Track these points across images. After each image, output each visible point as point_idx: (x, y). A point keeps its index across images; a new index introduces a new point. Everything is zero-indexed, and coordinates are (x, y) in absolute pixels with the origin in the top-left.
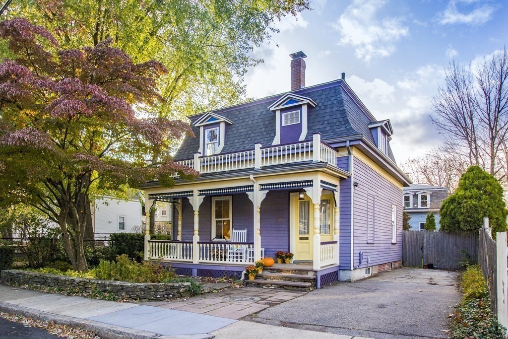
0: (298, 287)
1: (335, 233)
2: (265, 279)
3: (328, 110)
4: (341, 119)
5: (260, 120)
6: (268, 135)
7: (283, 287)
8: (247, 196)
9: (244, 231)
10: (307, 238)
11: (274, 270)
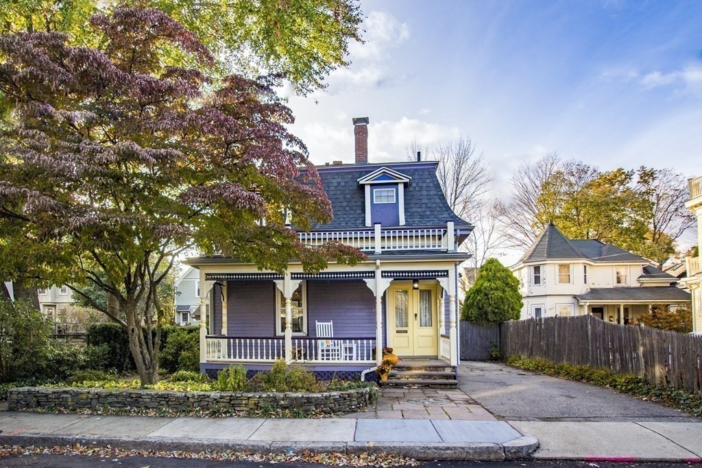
0: (446, 384)
1: (440, 326)
2: (399, 379)
3: (424, 193)
4: (441, 205)
5: (338, 192)
6: (352, 212)
7: (429, 386)
8: (365, 283)
9: (329, 324)
10: (406, 332)
11: (403, 368)
